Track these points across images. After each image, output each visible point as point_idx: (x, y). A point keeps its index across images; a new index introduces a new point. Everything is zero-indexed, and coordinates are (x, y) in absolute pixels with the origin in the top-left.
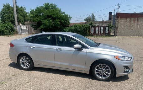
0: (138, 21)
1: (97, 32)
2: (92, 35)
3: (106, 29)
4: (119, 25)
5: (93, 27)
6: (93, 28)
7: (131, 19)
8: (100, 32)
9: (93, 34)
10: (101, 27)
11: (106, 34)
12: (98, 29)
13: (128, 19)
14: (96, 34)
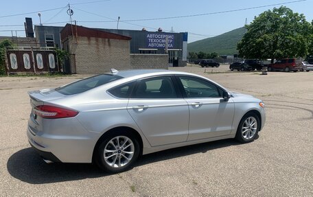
0: (109, 45)
1: (27, 66)
2: (13, 73)
3: (50, 58)
4: (77, 51)
5: (14, 52)
6: (13, 57)
7: (97, 40)
8: (36, 66)
9: (15, 70)
10: (36, 53)
11: (51, 69)
12: (28, 59)
13: (93, 41)
14: (26, 70)
